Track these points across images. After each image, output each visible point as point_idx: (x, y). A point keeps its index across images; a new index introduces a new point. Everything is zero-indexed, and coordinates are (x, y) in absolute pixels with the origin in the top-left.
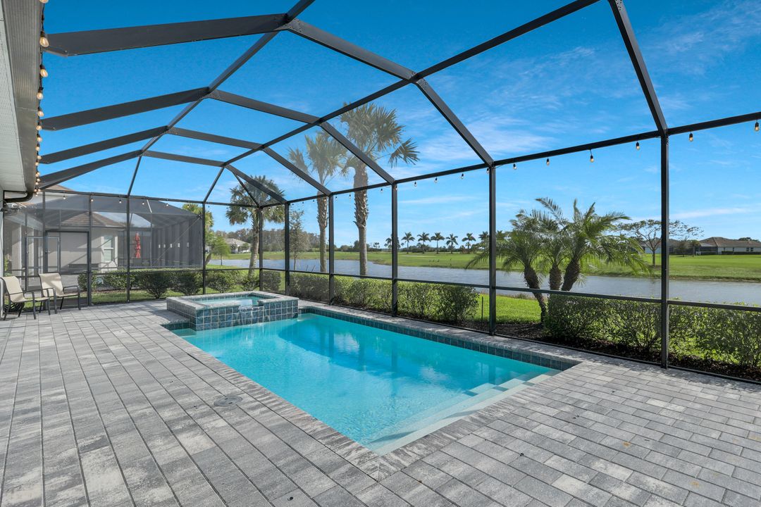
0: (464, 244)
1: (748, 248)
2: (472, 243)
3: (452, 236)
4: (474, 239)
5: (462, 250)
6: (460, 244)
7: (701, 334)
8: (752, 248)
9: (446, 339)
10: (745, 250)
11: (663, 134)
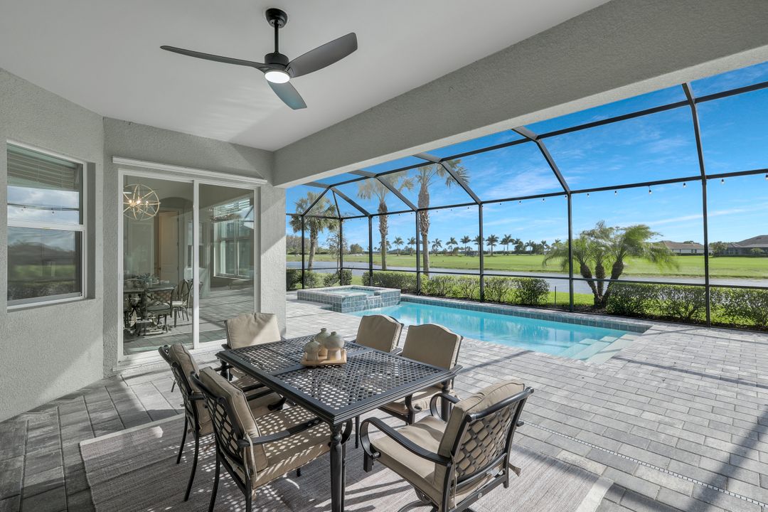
0: (447, 247)
1: (692, 250)
2: (454, 246)
3: (437, 240)
4: (455, 243)
5: (444, 252)
6: (444, 247)
7: (727, 307)
8: (696, 250)
9: (538, 316)
10: (689, 252)
11: (704, 178)
